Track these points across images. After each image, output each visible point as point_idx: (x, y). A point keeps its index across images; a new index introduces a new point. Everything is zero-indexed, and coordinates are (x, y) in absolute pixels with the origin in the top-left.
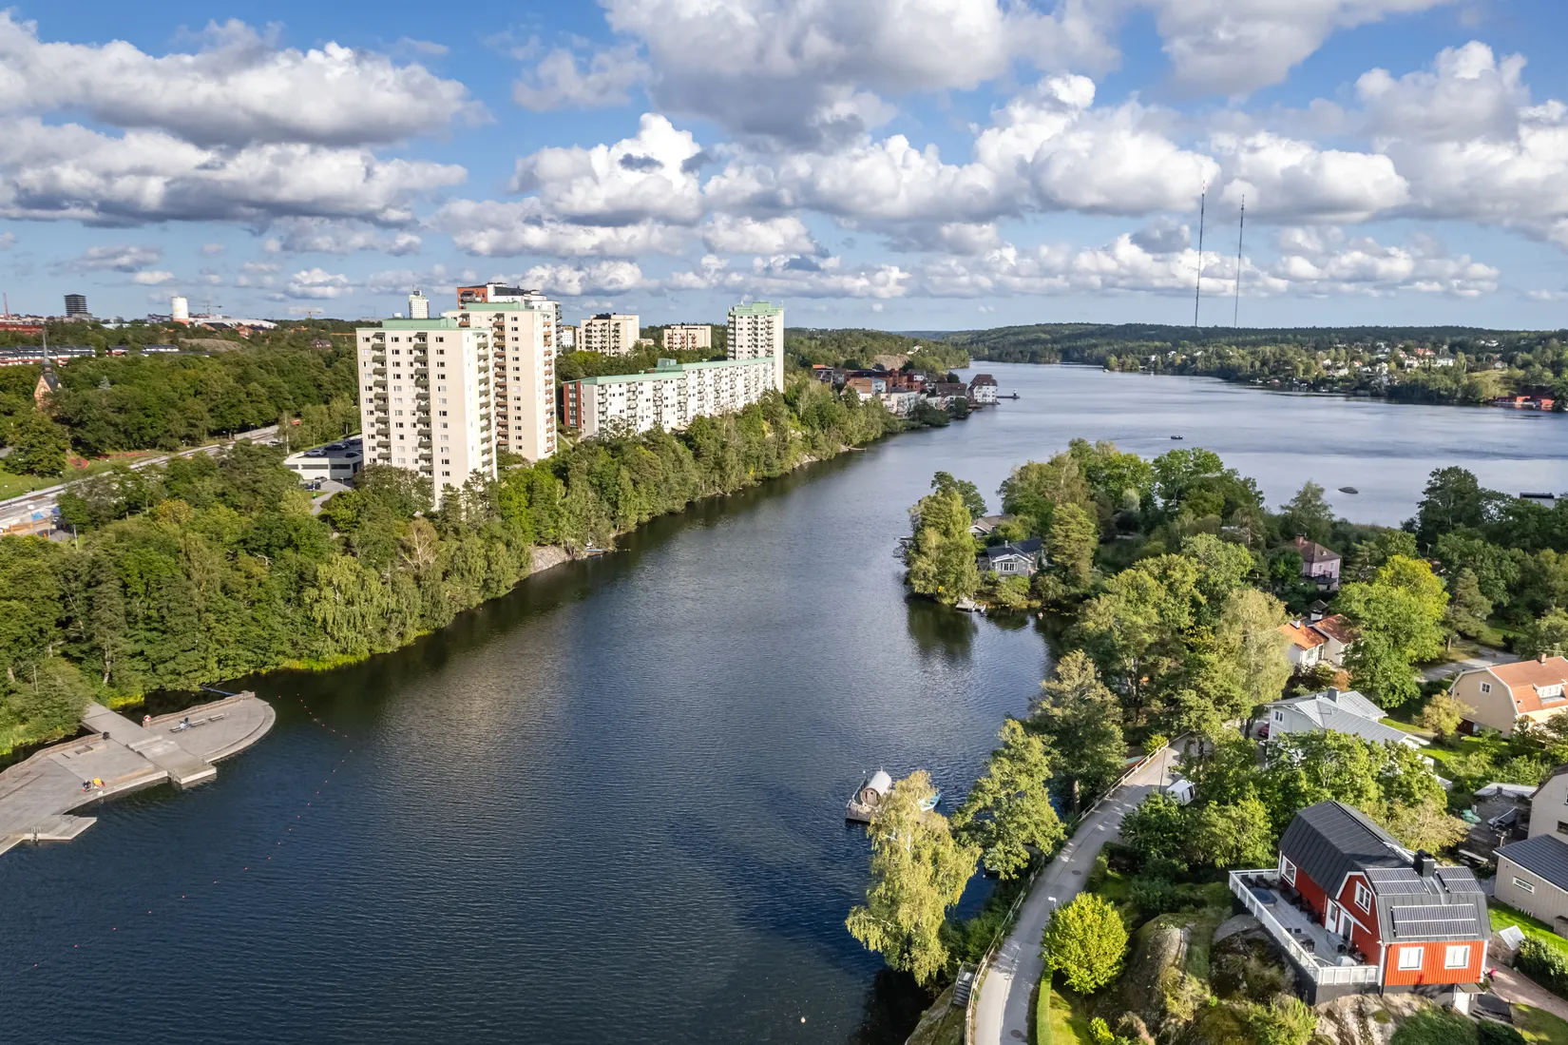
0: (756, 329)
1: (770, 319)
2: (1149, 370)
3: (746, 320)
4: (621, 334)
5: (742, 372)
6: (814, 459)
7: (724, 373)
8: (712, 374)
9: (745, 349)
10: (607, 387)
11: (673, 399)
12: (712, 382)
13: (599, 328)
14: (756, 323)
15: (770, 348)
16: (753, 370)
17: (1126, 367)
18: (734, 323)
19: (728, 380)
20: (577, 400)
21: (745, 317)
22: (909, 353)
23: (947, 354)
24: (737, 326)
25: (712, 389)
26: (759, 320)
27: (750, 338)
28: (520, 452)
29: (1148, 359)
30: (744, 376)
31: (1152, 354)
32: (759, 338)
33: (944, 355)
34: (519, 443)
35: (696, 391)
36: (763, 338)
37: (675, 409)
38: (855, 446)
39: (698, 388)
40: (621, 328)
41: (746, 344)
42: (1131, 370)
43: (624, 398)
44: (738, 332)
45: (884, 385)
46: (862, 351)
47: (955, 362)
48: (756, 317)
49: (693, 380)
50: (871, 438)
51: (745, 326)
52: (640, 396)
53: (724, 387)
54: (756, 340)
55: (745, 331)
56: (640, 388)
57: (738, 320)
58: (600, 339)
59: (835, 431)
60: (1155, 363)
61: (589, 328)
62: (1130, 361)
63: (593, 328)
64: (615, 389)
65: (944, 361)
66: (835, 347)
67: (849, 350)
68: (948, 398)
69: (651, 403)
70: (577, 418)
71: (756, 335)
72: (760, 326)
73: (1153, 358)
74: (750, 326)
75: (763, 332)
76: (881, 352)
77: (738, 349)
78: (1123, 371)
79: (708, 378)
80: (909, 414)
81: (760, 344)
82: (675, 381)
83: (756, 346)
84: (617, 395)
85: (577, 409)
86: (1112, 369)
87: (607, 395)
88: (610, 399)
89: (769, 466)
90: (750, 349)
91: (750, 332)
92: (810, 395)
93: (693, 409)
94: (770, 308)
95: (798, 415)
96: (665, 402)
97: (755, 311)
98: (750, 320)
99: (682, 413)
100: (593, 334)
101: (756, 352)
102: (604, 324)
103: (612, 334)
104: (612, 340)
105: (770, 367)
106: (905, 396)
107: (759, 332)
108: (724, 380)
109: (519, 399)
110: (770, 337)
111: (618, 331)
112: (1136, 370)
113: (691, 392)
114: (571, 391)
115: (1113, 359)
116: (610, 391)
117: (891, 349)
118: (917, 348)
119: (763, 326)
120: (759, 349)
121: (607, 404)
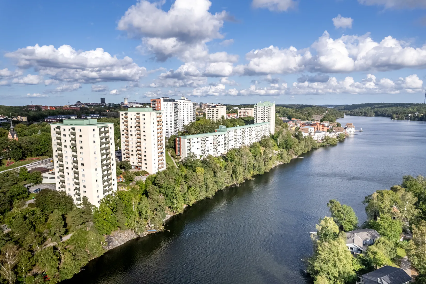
0: (264, 111)
1: (269, 108)
2: (408, 119)
3: (261, 108)
4: (219, 112)
5: (255, 129)
6: (281, 163)
7: (246, 130)
8: (241, 131)
9: (260, 118)
10: (191, 140)
11: (222, 142)
12: (241, 134)
13: (212, 110)
14: (264, 109)
15: (269, 118)
16: (260, 128)
17: (399, 118)
18: (257, 109)
19: (248, 133)
20: (180, 144)
21: (261, 107)
22: (324, 114)
23: (337, 114)
24: (258, 110)
25: (241, 137)
26: (266, 108)
27: (262, 114)
28: (146, 170)
29: (407, 115)
30: (255, 130)
31: (409, 113)
32: (265, 114)
33: (336, 114)
34: (146, 166)
35: (233, 138)
36: (267, 114)
37: (223, 146)
38: (299, 156)
39: (234, 137)
40: (219, 111)
41: (260, 116)
42: (401, 119)
43: (200, 143)
44: (258, 112)
45: (313, 129)
46: (308, 114)
47: (339, 116)
48: (264, 107)
49: (232, 134)
50: (306, 152)
51: (261, 110)
52: (207, 142)
53: (246, 135)
54: (264, 115)
55: (261, 112)
56: (207, 139)
57: (258, 108)
58: (212, 114)
59: (291, 151)
60: (411, 116)
61: (209, 110)
62: (401, 116)
63: (210, 111)
64: (195, 140)
65: (335, 116)
66: (300, 112)
67: (304, 113)
68: (337, 134)
69: (212, 145)
70: (180, 151)
71: (264, 113)
72: (266, 110)
73: (410, 115)
74: (262, 110)
75: (267, 112)
76: (314, 114)
77: (258, 118)
78: (398, 119)
79: (239, 132)
80: (322, 140)
81: (266, 116)
82: (223, 135)
83: (264, 117)
84: (196, 142)
85: (180, 148)
86: (394, 119)
87: (191, 143)
88: (192, 144)
89: (259, 170)
90: (262, 118)
91: (262, 112)
92: (283, 137)
93: (231, 145)
94: (270, 103)
95: (277, 144)
96: (219, 144)
97: (264, 105)
98: (262, 108)
99: (226, 147)
100: (210, 113)
101: (264, 119)
102: (213, 109)
103: (216, 113)
104: (216, 114)
105: (268, 126)
106: (321, 134)
107: (265, 112)
108: (246, 133)
109: (145, 148)
110: (269, 114)
111: (218, 112)
112: (403, 119)
113: (231, 139)
114: (178, 141)
115: (395, 115)
116: (192, 141)
117: (318, 113)
118: (327, 112)
119: (267, 110)
120: (265, 118)
121: (191, 146)
